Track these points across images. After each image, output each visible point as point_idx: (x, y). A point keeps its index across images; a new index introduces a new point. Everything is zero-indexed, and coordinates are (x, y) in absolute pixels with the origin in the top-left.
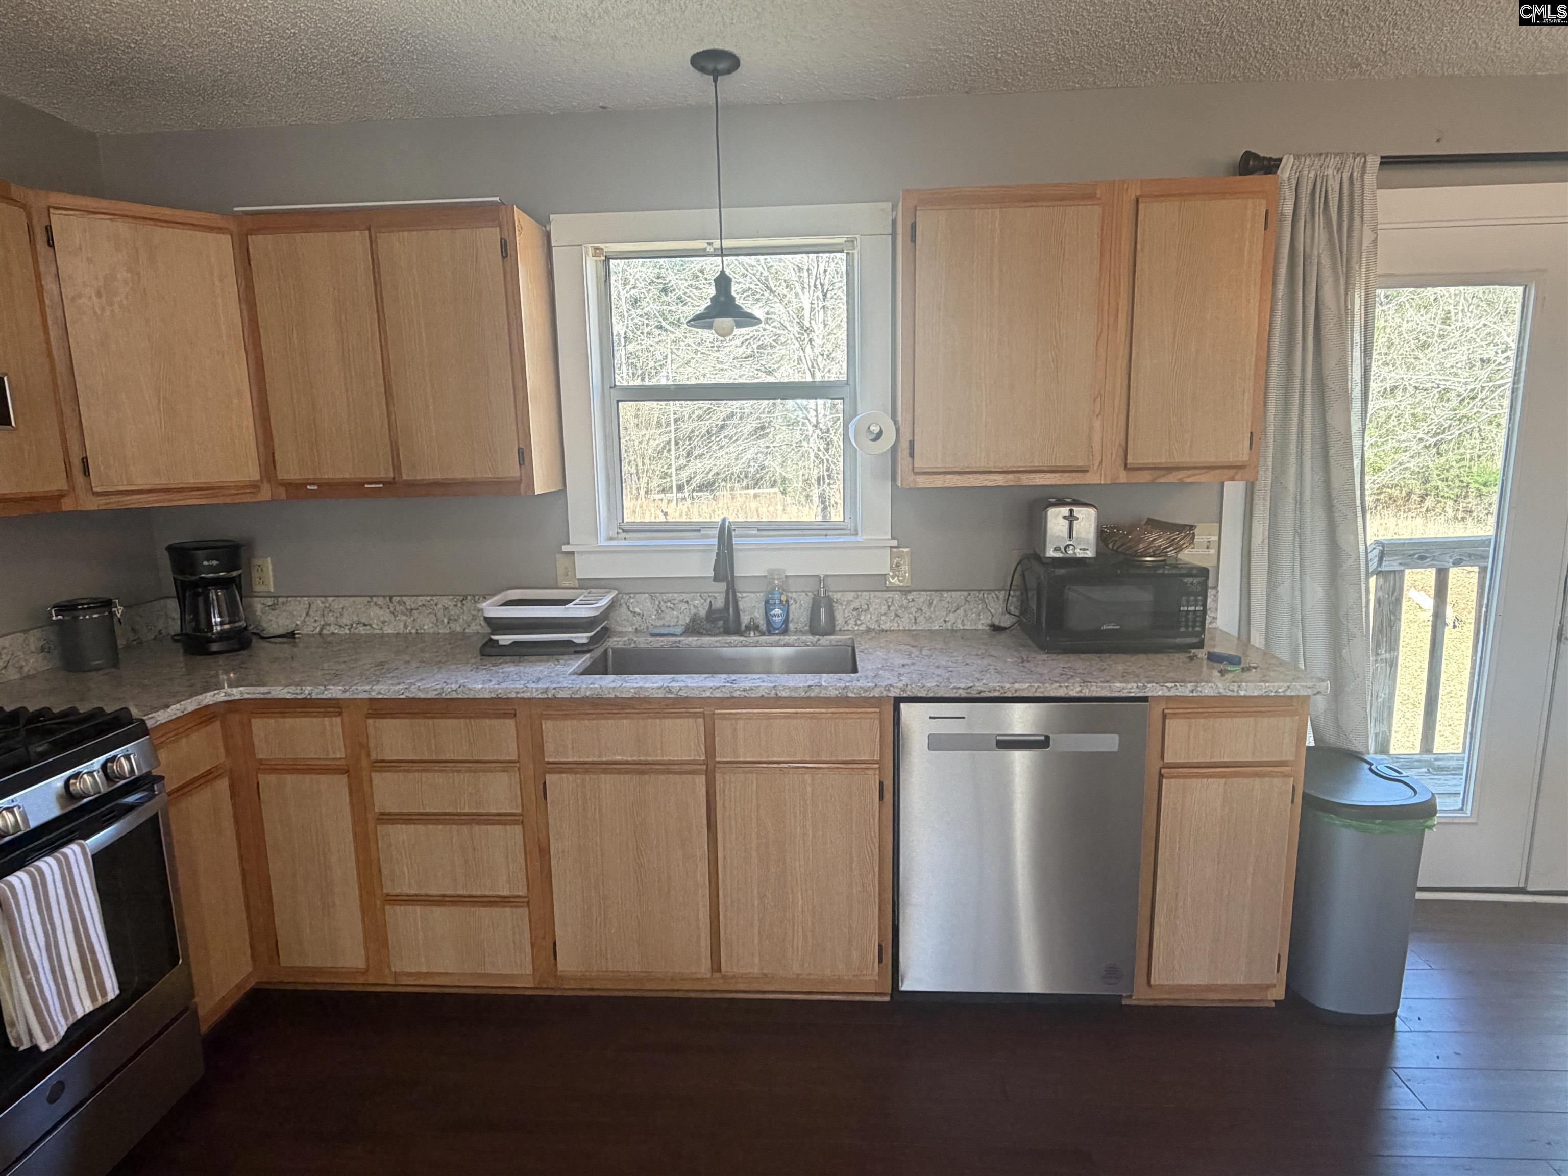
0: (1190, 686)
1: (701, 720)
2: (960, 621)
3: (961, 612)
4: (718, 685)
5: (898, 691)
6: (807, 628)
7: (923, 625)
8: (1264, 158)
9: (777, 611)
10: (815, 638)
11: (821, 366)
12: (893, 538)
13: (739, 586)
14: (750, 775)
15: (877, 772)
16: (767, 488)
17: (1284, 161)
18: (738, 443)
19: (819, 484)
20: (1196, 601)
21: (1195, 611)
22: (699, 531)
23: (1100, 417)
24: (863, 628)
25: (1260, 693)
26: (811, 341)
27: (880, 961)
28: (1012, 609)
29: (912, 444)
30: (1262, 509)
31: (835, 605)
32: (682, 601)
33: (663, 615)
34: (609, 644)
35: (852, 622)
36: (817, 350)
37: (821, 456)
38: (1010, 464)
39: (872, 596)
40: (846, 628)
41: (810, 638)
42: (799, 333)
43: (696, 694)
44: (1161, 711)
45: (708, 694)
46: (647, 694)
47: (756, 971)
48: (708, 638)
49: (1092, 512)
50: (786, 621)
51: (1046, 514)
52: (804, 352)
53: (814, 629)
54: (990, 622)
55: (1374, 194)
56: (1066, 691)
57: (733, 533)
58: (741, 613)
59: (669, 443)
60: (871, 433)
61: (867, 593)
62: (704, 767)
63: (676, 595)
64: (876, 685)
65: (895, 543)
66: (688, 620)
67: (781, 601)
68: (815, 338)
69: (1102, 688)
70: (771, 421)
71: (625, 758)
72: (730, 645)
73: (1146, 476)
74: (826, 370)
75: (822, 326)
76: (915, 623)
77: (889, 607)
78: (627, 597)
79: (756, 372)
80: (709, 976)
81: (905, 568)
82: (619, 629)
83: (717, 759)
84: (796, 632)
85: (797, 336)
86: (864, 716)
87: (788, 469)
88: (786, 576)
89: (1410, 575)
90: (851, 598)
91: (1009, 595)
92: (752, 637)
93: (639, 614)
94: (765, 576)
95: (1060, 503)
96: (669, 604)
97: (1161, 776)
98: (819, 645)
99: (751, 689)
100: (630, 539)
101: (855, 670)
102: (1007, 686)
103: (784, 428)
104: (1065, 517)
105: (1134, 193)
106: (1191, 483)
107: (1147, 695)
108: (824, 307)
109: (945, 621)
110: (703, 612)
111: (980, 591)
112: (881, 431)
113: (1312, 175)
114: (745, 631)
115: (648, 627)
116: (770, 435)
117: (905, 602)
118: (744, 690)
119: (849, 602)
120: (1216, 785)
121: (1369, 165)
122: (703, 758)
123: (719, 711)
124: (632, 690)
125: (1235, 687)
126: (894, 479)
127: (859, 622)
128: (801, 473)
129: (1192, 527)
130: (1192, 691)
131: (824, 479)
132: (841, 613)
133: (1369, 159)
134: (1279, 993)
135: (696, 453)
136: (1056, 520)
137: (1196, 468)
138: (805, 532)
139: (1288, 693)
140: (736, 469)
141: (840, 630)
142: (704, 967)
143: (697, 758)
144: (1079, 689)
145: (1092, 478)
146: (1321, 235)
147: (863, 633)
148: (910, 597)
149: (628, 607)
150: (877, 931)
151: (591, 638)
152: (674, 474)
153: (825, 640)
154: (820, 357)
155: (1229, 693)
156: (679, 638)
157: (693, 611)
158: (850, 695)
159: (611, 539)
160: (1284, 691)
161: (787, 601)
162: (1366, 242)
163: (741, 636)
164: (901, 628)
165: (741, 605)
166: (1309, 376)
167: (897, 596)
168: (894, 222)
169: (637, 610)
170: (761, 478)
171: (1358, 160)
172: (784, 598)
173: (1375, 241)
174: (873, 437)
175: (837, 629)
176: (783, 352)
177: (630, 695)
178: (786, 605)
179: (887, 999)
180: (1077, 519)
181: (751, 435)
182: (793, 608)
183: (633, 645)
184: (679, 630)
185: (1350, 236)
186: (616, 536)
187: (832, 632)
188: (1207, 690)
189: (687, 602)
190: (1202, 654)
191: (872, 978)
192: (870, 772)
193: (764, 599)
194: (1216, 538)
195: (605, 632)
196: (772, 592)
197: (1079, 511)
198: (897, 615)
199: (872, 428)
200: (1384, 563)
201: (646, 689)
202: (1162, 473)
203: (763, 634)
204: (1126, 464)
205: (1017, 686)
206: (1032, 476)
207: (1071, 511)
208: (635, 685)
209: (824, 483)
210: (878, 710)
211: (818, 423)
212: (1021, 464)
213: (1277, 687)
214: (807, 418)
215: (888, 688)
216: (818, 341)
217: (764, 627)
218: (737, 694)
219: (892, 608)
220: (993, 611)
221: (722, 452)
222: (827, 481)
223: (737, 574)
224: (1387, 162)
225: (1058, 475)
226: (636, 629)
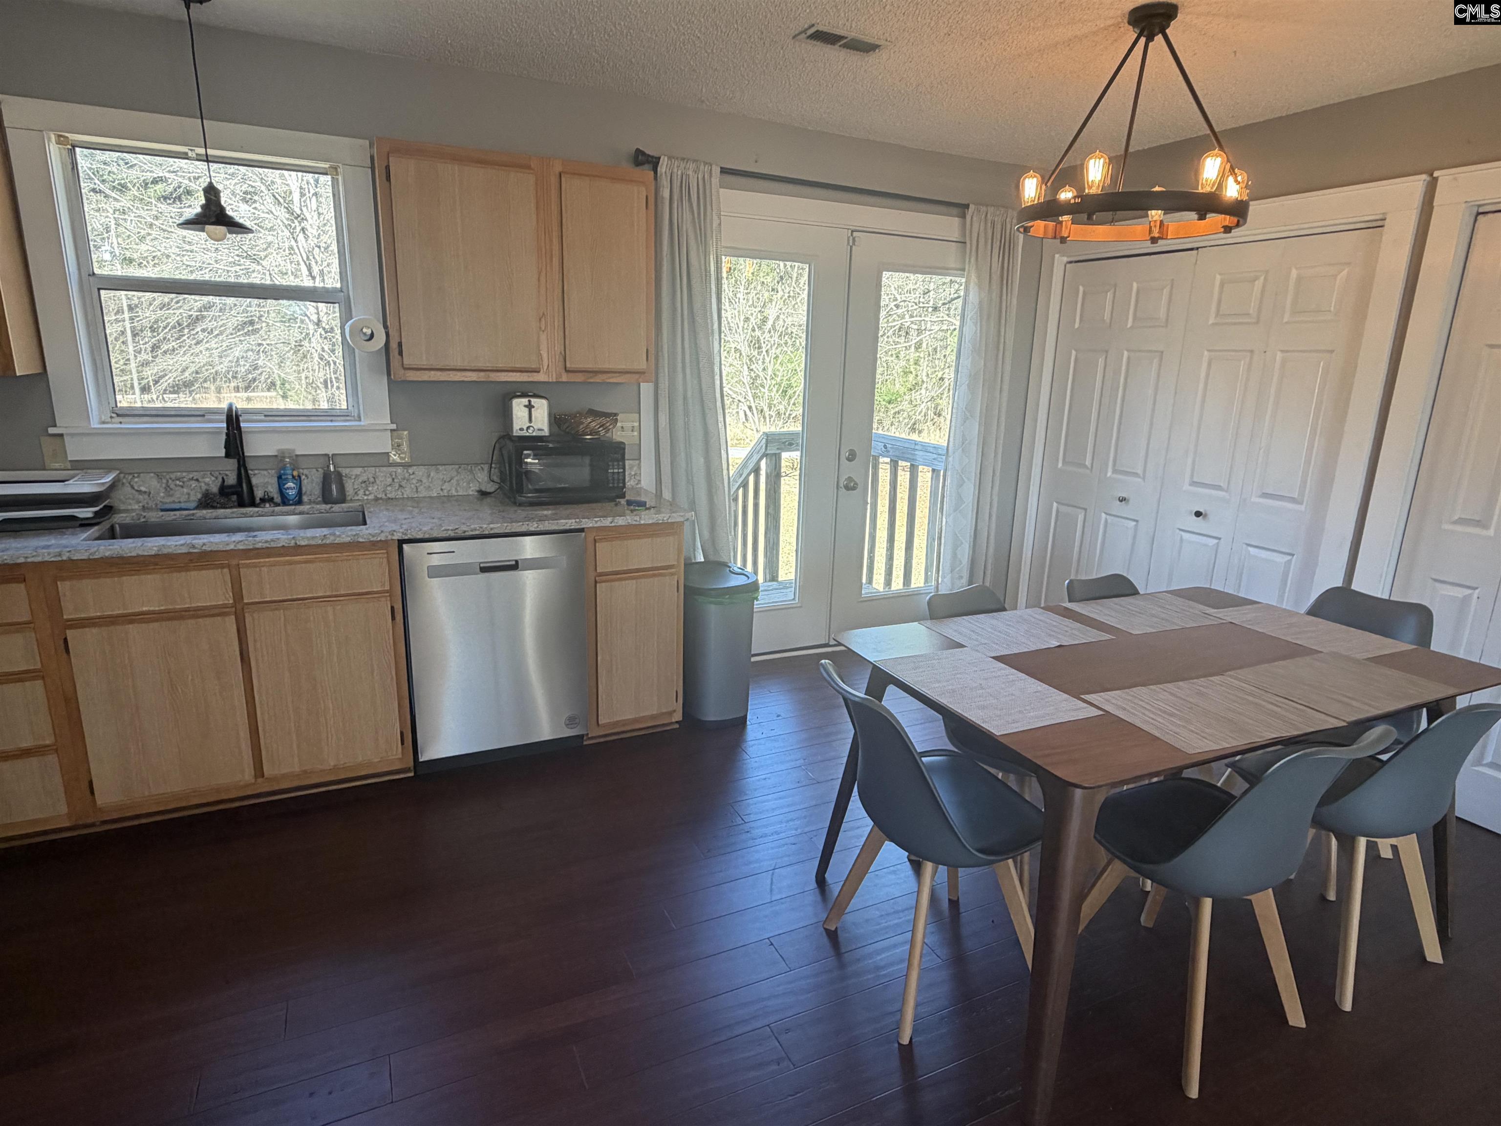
0: (610, 519)
1: (226, 570)
2: (454, 489)
3: (454, 482)
4: (241, 539)
5: (400, 535)
6: (320, 499)
7: (423, 493)
8: (649, 156)
9: (291, 485)
10: (329, 506)
11: (319, 259)
12: (392, 423)
13: (250, 465)
14: (277, 612)
15: (389, 598)
16: (262, 391)
17: (661, 159)
18: (221, 338)
19: (326, 387)
20: (618, 465)
21: (618, 473)
22: (203, 416)
23: (545, 333)
24: (371, 497)
25: (653, 521)
26: (303, 230)
27: (402, 743)
28: (495, 478)
29: (400, 345)
30: (664, 403)
31: (344, 478)
32: (192, 479)
33: (171, 492)
34: (115, 520)
35: (361, 492)
36: (313, 242)
37: (326, 357)
38: (480, 365)
39: (377, 470)
40: (356, 498)
41: (324, 507)
42: (288, 219)
43: (221, 547)
44: (592, 538)
45: (232, 547)
46: (170, 551)
47: (297, 769)
48: (222, 510)
49: (544, 402)
50: (300, 493)
51: (512, 403)
52: (296, 241)
53: (326, 498)
54: (478, 489)
55: (718, 192)
56: (527, 527)
57: (241, 419)
58: (255, 489)
59: (123, 333)
60: (365, 334)
61: (373, 468)
62: (234, 609)
63: (184, 474)
64: (382, 532)
65: (394, 426)
66: (199, 496)
67: (293, 477)
68: (308, 227)
69: (552, 524)
70: (261, 316)
71: (152, 609)
72: (245, 515)
73: (579, 378)
74: (325, 264)
75: (315, 215)
76: (417, 492)
77: (393, 479)
78: (130, 477)
79: (237, 258)
80: (253, 781)
81: (405, 447)
82: (122, 507)
83: (246, 601)
84: (310, 502)
85: (287, 222)
86: (374, 556)
87: (288, 370)
88: (297, 456)
89: (785, 455)
90: (358, 473)
91: (491, 467)
92: (268, 507)
93: (145, 492)
94: (276, 456)
95: (524, 395)
96: (178, 482)
97: (596, 582)
98: (333, 512)
99: (272, 541)
100: (126, 423)
101: (365, 523)
102: (485, 526)
103: (278, 324)
104: (525, 406)
105: (558, 168)
106: (610, 383)
107: (582, 527)
108: (316, 194)
109: (442, 490)
110: (215, 489)
111: (468, 465)
112: (372, 331)
113: (679, 173)
114: (259, 504)
115: (156, 505)
116: (262, 332)
117: (407, 475)
118: (266, 542)
119: (357, 476)
120: (631, 585)
121: (713, 172)
122: (231, 601)
123: (243, 562)
124: (155, 548)
125: (637, 518)
126: (389, 374)
127: (367, 493)
128: (303, 376)
129: (616, 415)
130: (611, 523)
131: (331, 382)
132: (351, 486)
133: (714, 167)
134: (678, 716)
135: (165, 347)
136: (519, 407)
137: (615, 372)
138: (313, 418)
139: (669, 521)
140: (222, 368)
141: (351, 500)
142: (248, 775)
143: (226, 602)
144: (536, 525)
145: (541, 377)
146: (687, 215)
147: (372, 500)
148: (411, 471)
149: (132, 487)
150: (398, 720)
151: (96, 513)
152: (134, 371)
153: (337, 508)
154: (317, 249)
155: (634, 523)
156: (192, 512)
157: (204, 487)
158: (361, 540)
159: (104, 423)
160: (668, 519)
161: (299, 477)
162: (715, 225)
163: (258, 507)
164: (405, 496)
165: (254, 481)
166: (686, 312)
167: (399, 470)
168: (372, 158)
169: (143, 489)
170: (254, 380)
171: (707, 167)
172: (295, 473)
173: (720, 224)
174: (368, 338)
175: (349, 498)
176: (270, 239)
177: (153, 553)
178: (298, 480)
179: (412, 774)
180: (534, 407)
181: (237, 329)
182: (305, 482)
183: (143, 520)
184: (194, 505)
185: (705, 219)
186: (109, 420)
187: (342, 499)
188: (620, 521)
189: (197, 480)
190: (623, 501)
191: (397, 757)
192: (383, 599)
193: (276, 475)
194: (636, 424)
195: (109, 510)
196: (284, 468)
197: (534, 401)
198: (400, 486)
199: (365, 330)
200: (768, 448)
201: (169, 547)
202: (591, 375)
203: (277, 505)
204: (566, 368)
205: (492, 526)
206: (499, 374)
207: (530, 401)
208: (157, 544)
209: (332, 386)
210: (385, 551)
211: (319, 321)
212: (489, 365)
213: (663, 517)
214: (306, 315)
215: (392, 533)
216: (312, 231)
217: (278, 499)
218: (259, 545)
219: (396, 480)
220: (480, 480)
221: (201, 347)
222: (336, 385)
223: (246, 454)
224: (724, 171)
225: (518, 374)
226: (143, 507)
